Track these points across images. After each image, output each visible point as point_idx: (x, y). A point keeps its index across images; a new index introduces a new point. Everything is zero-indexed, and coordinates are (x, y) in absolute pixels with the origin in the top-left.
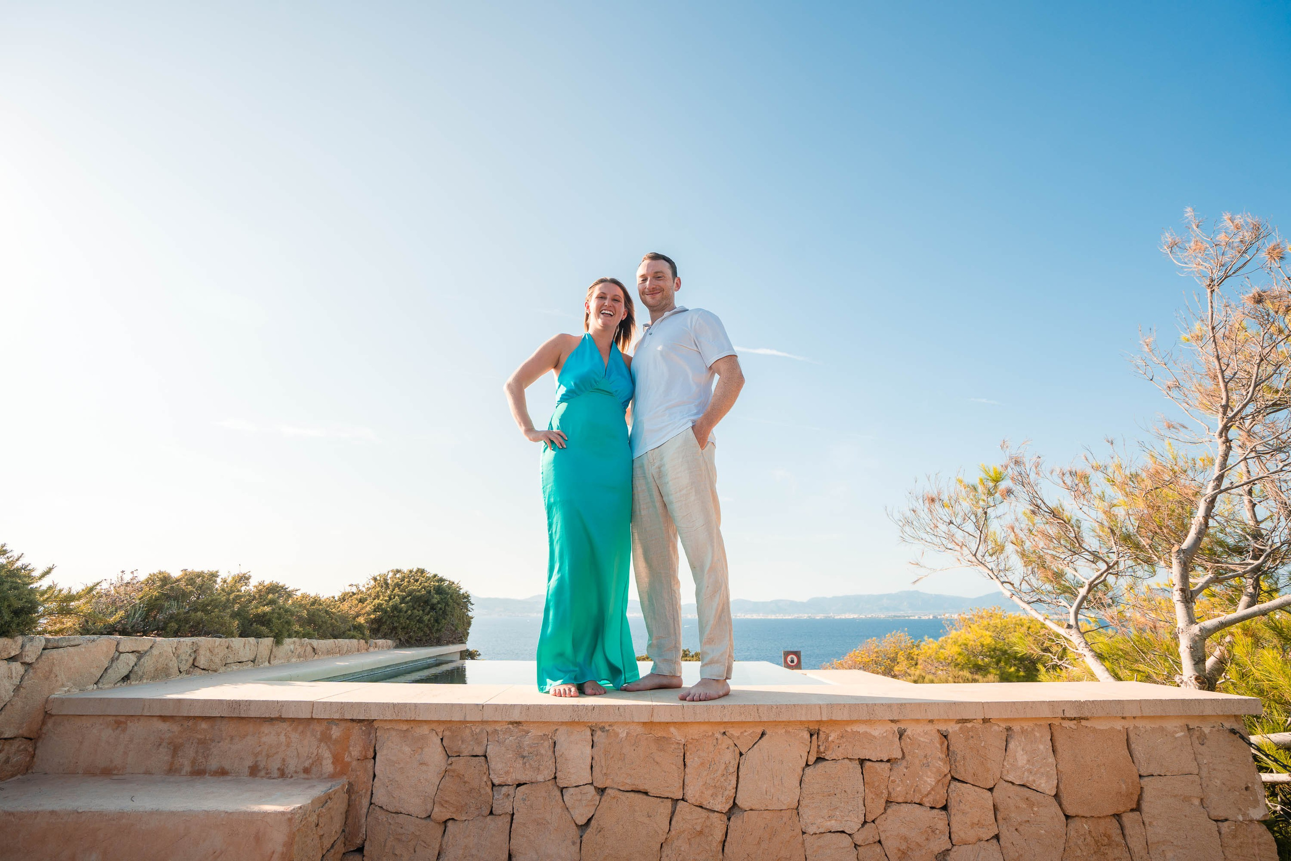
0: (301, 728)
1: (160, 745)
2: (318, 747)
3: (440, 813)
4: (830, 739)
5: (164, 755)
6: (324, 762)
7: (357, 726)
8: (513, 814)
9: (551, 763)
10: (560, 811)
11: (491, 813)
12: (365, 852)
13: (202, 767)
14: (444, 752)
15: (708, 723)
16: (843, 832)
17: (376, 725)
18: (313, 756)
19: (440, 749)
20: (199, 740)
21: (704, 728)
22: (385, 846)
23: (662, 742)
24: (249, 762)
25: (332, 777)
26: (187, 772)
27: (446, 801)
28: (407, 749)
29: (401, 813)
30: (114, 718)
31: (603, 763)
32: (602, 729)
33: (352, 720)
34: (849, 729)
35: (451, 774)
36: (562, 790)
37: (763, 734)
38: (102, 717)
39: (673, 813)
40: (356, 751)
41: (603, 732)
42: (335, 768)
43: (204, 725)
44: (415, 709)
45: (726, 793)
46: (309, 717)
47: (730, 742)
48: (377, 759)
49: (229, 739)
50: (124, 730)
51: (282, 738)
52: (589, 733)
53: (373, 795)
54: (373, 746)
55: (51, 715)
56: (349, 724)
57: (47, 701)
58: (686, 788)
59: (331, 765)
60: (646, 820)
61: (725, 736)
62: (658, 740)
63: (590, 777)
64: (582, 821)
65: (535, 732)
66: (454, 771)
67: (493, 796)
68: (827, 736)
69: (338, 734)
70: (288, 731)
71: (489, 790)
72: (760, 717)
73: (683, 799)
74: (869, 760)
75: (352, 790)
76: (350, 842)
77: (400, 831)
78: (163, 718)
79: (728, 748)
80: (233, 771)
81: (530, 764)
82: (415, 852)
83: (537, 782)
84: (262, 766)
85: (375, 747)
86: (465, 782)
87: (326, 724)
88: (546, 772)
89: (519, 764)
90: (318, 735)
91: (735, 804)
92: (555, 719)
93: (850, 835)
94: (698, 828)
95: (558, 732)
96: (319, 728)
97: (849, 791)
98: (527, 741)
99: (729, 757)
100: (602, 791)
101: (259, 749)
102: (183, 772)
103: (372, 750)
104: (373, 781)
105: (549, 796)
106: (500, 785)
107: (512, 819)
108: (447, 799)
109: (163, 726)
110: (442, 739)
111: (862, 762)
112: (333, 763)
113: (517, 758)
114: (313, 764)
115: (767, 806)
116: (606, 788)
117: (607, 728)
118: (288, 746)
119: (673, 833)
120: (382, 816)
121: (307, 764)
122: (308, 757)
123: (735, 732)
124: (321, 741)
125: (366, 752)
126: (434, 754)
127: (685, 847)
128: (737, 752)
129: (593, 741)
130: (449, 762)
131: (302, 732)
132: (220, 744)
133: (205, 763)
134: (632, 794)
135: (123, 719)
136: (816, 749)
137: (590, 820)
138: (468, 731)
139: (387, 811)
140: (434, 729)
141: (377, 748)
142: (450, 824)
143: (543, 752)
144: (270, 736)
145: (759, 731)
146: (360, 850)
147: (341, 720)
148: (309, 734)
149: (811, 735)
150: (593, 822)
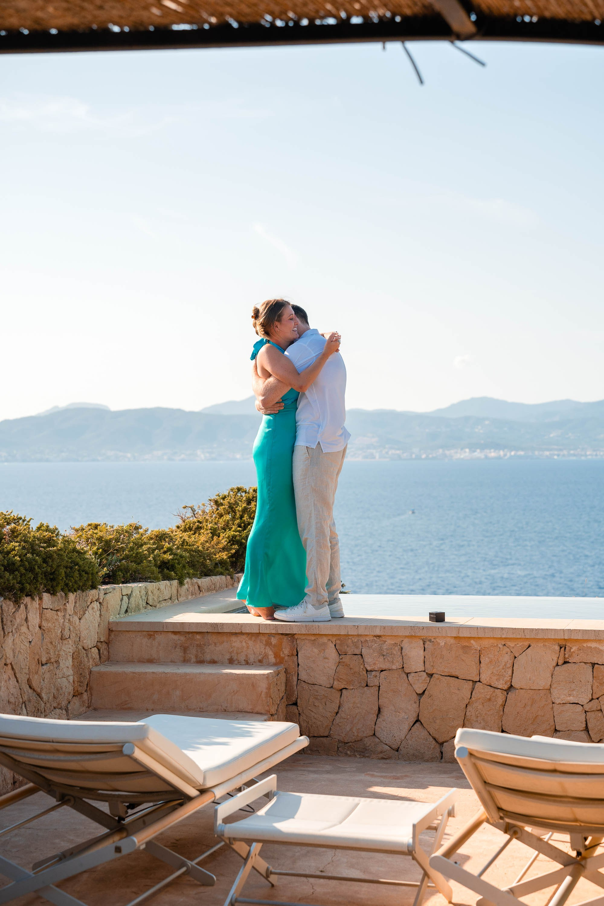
0: (253, 638)
1: (176, 647)
2: (265, 649)
3: (338, 685)
4: (572, 650)
5: (178, 654)
6: (270, 657)
7: (285, 638)
8: (379, 686)
9: (400, 659)
10: (406, 685)
11: (367, 686)
12: (298, 704)
13: (202, 659)
14: (337, 652)
15: (494, 638)
16: (578, 704)
17: (296, 637)
18: (263, 653)
19: (335, 651)
20: (197, 645)
21: (492, 641)
22: (309, 701)
23: (466, 649)
24: (227, 656)
25: (275, 664)
26: (194, 661)
27: (341, 678)
28: (316, 650)
29: (316, 685)
30: (147, 633)
31: (431, 660)
32: (430, 641)
33: (282, 634)
34: (585, 645)
35: (342, 664)
36: (407, 674)
37: (529, 646)
38: (140, 632)
39: (473, 689)
40: (286, 651)
41: (430, 642)
42: (276, 660)
43: (198, 637)
44: (319, 628)
45: (506, 678)
46: (258, 632)
47: (508, 650)
48: (299, 656)
49: (214, 644)
50: (154, 639)
51: (244, 644)
52: (422, 643)
53: (299, 675)
54: (296, 648)
55: (112, 631)
56: (281, 636)
57: (109, 623)
58: (481, 675)
59: (274, 659)
60: (457, 692)
61: (505, 646)
62: (464, 647)
63: (423, 667)
64: (420, 691)
65: (389, 641)
66: (344, 662)
67: (368, 676)
68: (571, 648)
69: (275, 642)
70: (247, 640)
71: (365, 673)
72: (525, 636)
73: (479, 681)
74: (597, 664)
75: (287, 672)
76: (289, 699)
77: (316, 693)
78: (175, 633)
79: (507, 653)
80: (219, 661)
81: (388, 659)
82: (326, 705)
83: (392, 670)
84: (235, 658)
85: (297, 649)
86: (351, 669)
87: (267, 636)
88: (397, 664)
89: (381, 659)
90: (264, 643)
91: (511, 686)
92: (401, 634)
93: (582, 706)
94: (488, 697)
95: (403, 642)
96: (264, 639)
97: (582, 681)
98: (385, 647)
99: (507, 658)
100: (431, 675)
101: (232, 650)
102: (192, 661)
103: (295, 651)
104: (298, 667)
105: (400, 677)
106: (371, 671)
107: (379, 689)
108: (341, 677)
109: (176, 637)
110: (335, 645)
111: (593, 665)
112: (274, 657)
113: (379, 656)
114: (263, 658)
115: (530, 687)
116: (433, 674)
117: (433, 640)
118: (248, 647)
119: (473, 699)
120: (305, 686)
121: (260, 658)
122: (260, 654)
123: (512, 644)
124: (266, 645)
125: (292, 652)
126: (331, 653)
127: (480, 707)
128: (512, 656)
129: (424, 647)
130: (341, 657)
131: (255, 640)
132: (209, 647)
133: (203, 657)
134: (449, 677)
135: (152, 633)
136: (563, 656)
137: (424, 691)
138: (350, 641)
139: (308, 683)
140: (330, 639)
141: (298, 650)
142: (344, 691)
143: (395, 652)
144: (237, 643)
145: (526, 644)
146: (295, 704)
147: (276, 634)
148: (259, 642)
149: (561, 648)
150: (426, 692)
